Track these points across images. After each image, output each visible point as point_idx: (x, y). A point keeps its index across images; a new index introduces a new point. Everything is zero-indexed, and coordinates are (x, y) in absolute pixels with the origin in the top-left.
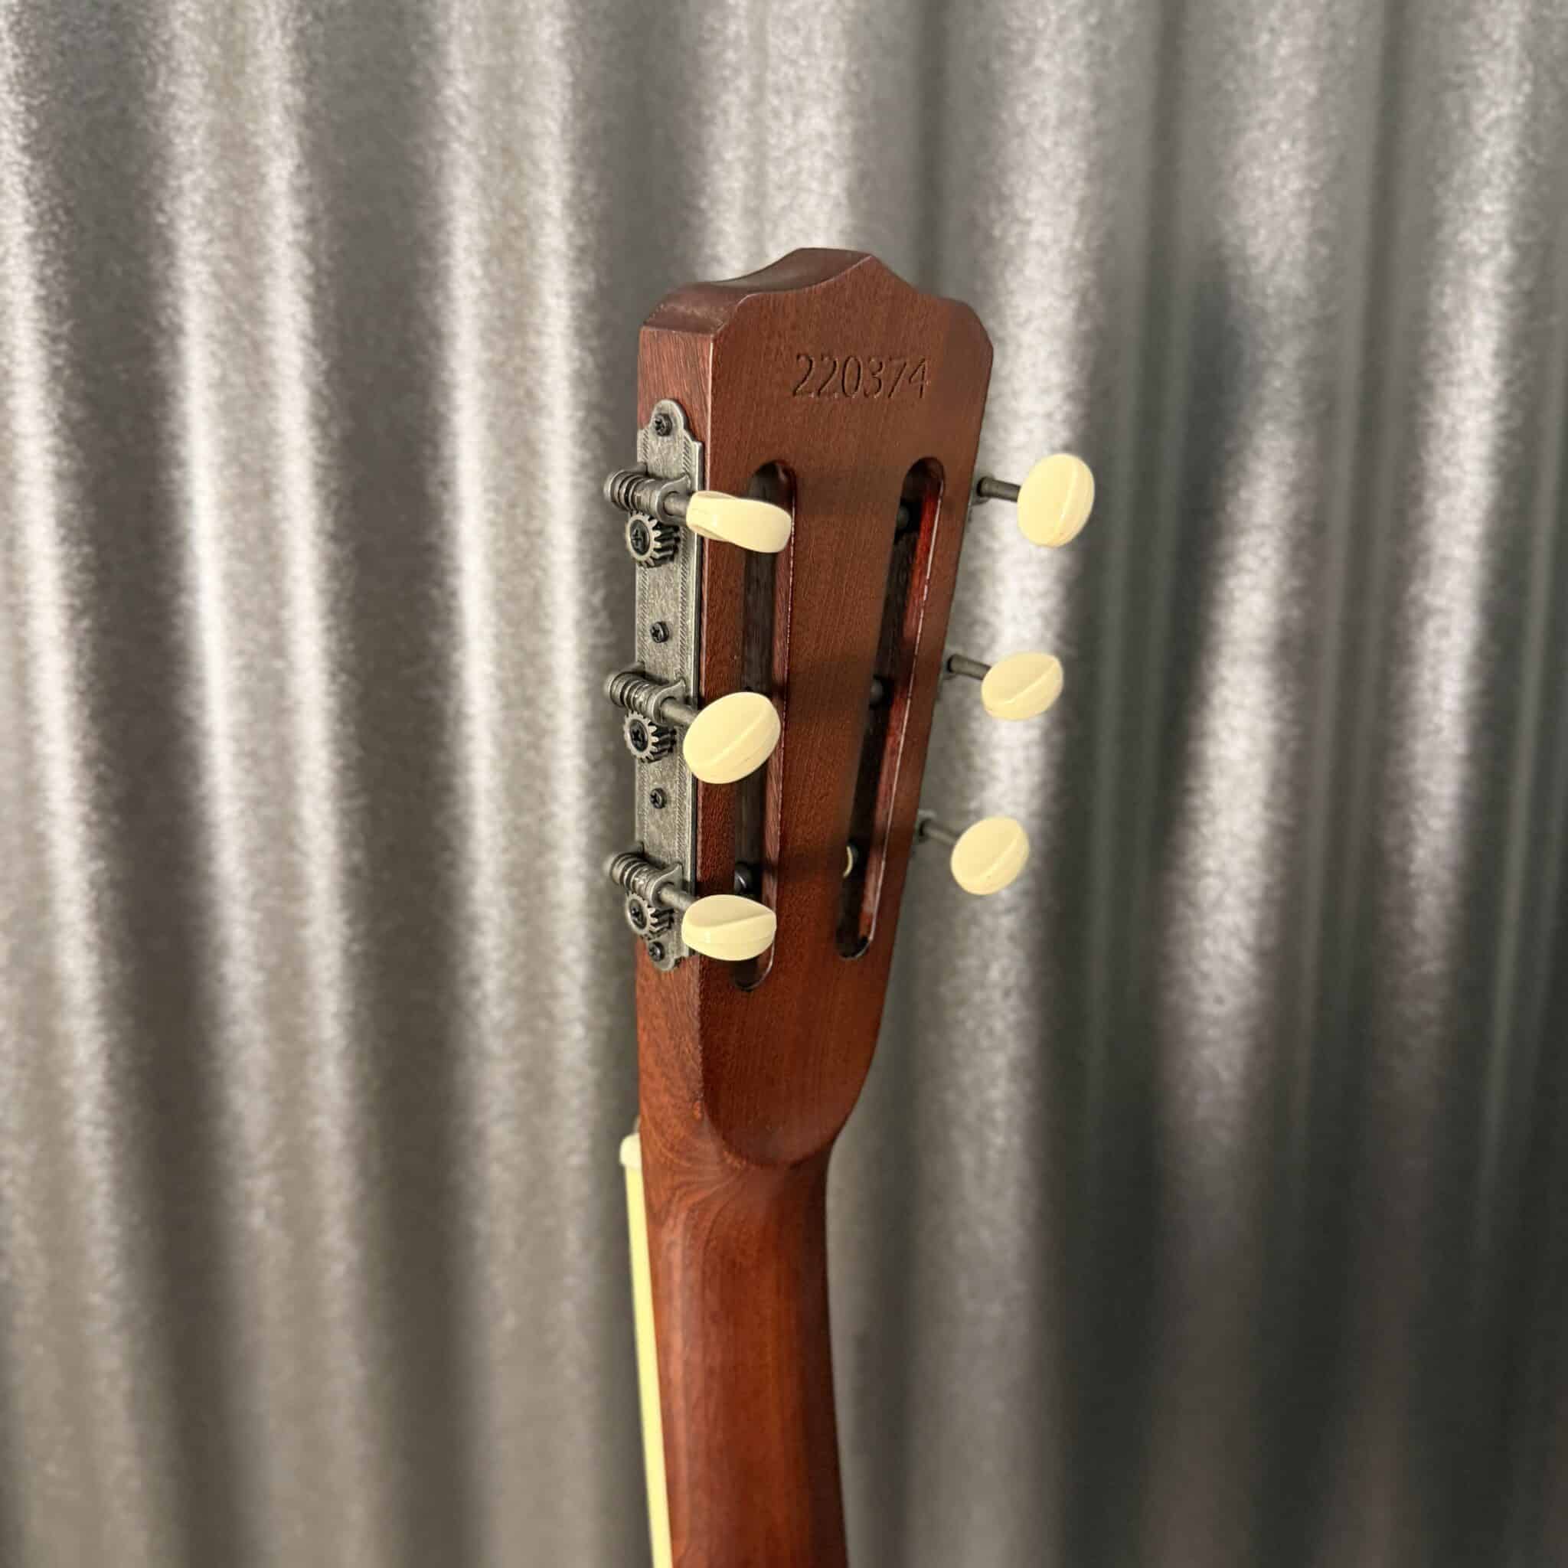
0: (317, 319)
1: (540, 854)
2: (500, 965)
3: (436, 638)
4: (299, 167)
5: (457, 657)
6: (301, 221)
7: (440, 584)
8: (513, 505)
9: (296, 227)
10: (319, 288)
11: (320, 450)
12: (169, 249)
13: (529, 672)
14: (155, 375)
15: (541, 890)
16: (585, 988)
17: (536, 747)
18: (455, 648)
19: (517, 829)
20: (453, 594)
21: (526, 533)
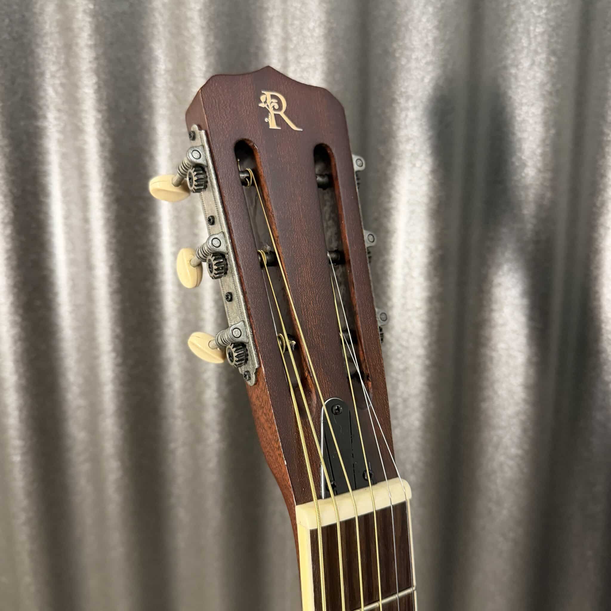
0: (99, 100)
4: (90, 36)
6: (91, 59)
9: (90, 62)
10: (99, 87)
11: (101, 156)
12: (42, 74)
14: (37, 127)
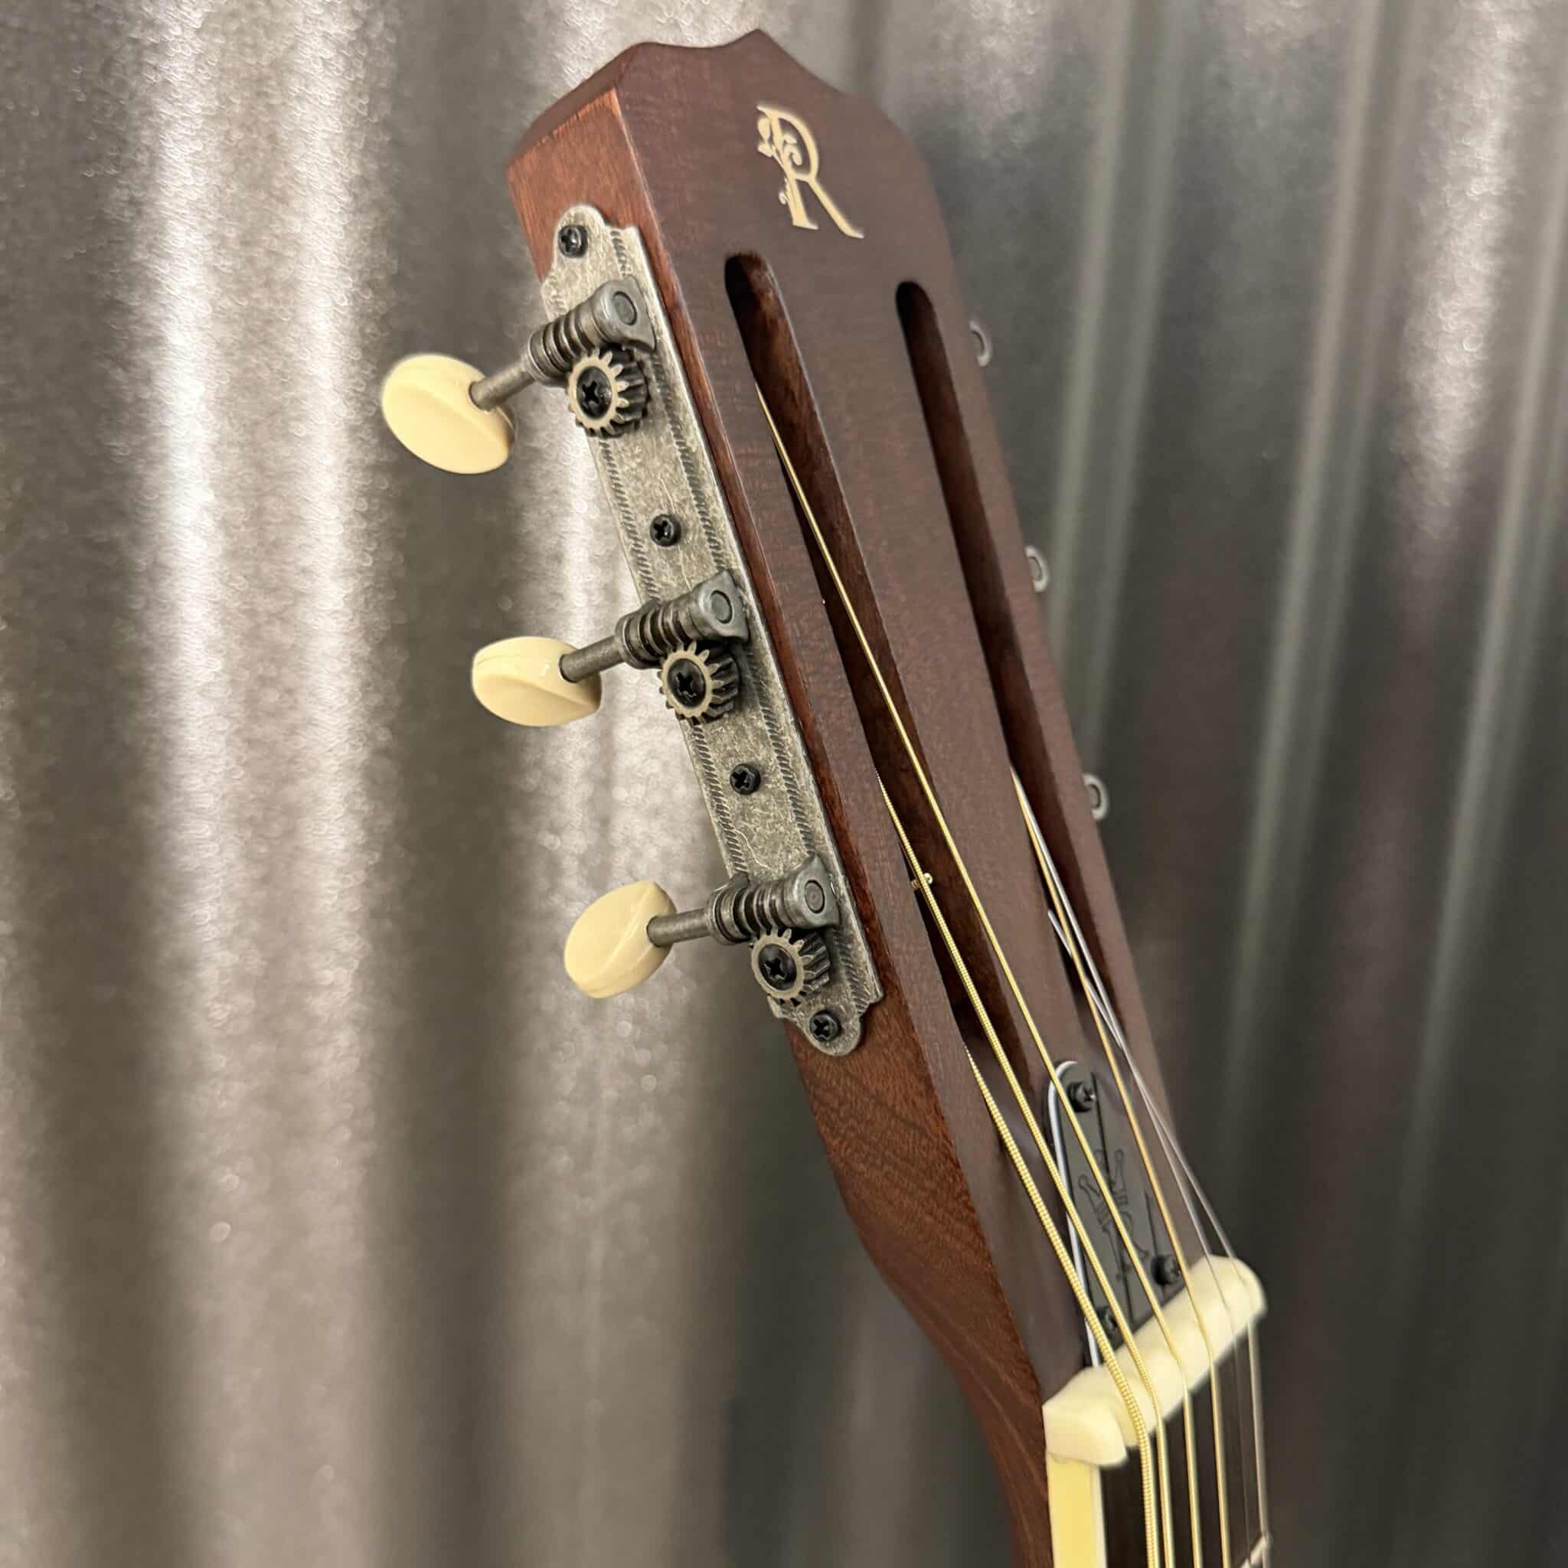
1: (288, 780)
2: (227, 943)
3: (120, 445)
5: (153, 478)
7: (126, 365)
8: (246, 242)
13: (270, 502)
15: (290, 833)
16: (359, 973)
17: (281, 617)
18: (151, 464)
19: (251, 742)
20: (148, 379)
21: (268, 284)
